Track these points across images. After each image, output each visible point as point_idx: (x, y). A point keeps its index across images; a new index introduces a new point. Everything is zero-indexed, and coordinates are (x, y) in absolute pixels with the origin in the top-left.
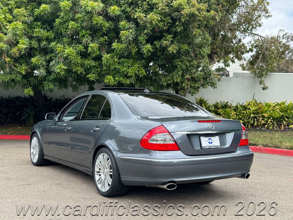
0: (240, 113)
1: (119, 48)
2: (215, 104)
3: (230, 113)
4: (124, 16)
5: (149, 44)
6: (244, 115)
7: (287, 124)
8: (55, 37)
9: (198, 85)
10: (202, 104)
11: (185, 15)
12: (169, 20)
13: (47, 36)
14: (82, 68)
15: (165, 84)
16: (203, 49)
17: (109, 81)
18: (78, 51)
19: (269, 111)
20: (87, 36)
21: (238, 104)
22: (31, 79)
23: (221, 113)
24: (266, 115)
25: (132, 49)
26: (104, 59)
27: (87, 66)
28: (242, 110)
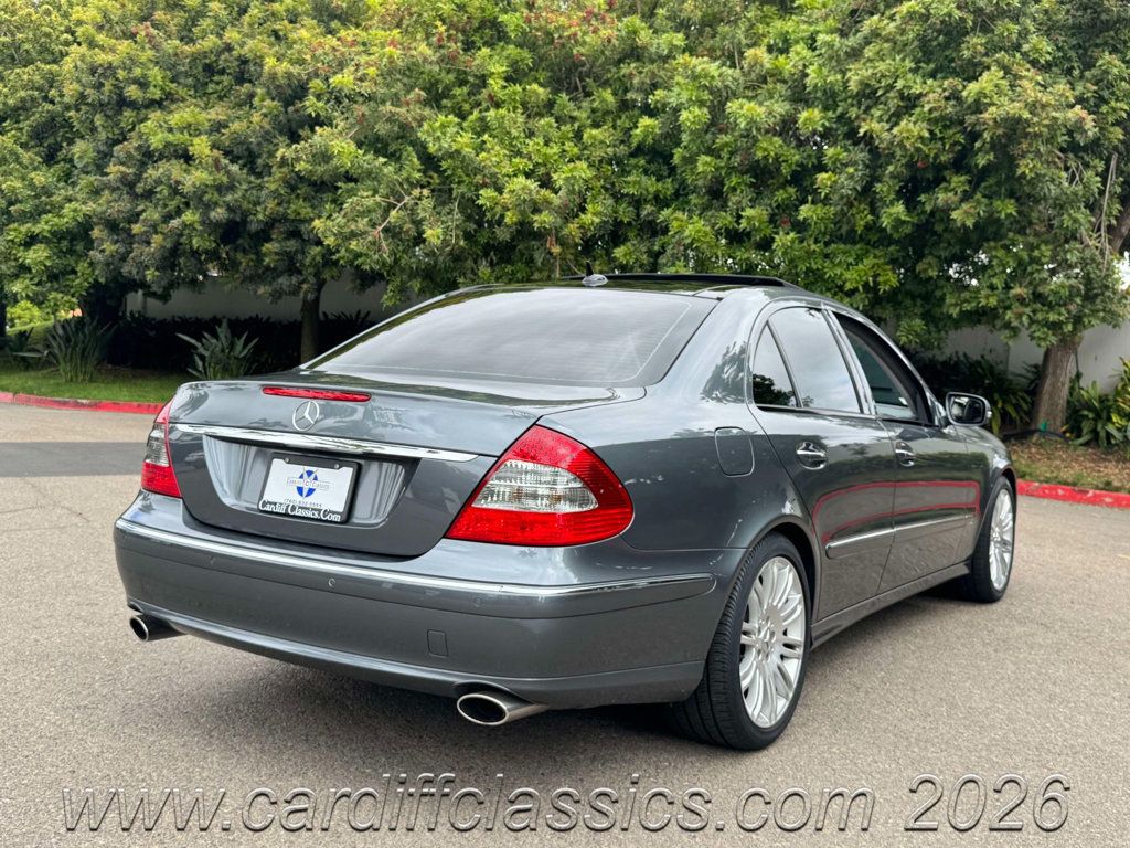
4: (843, 129)
5: (902, 202)
9: (1056, 317)
11: (991, 123)
12: (958, 135)
15: (955, 312)
18: (721, 229)
20: (742, 189)
25: (857, 216)
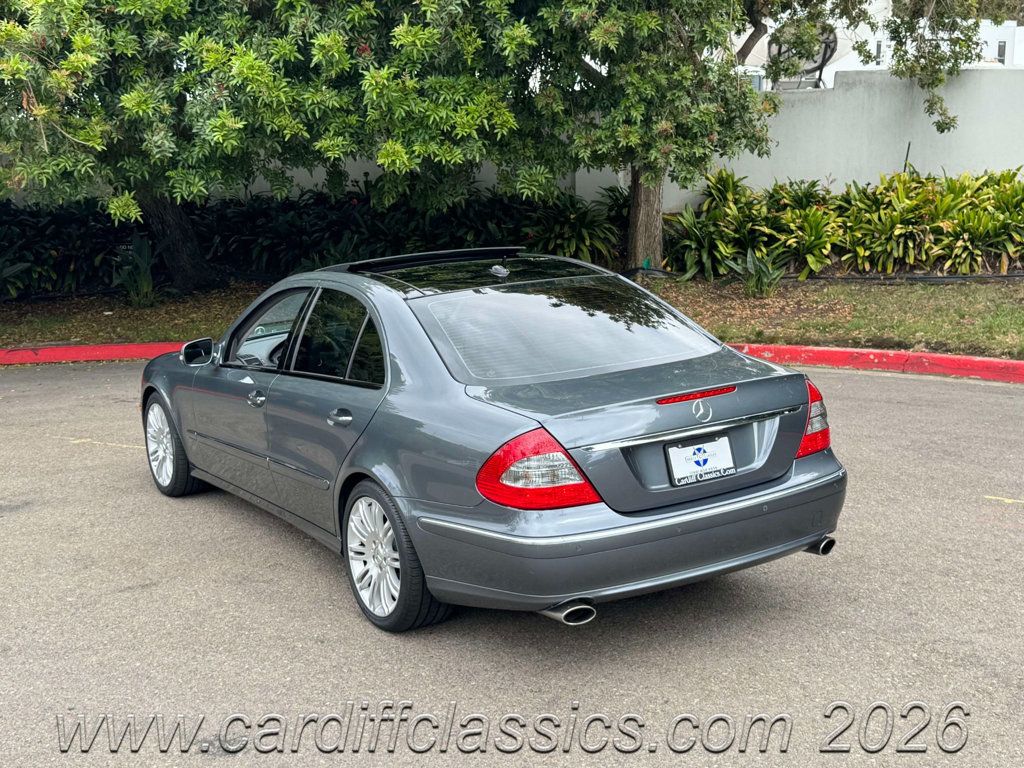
0: (858, 220)
1: (418, 42)
2: (771, 191)
3: (824, 222)
5: (522, 20)
6: (872, 227)
7: (1018, 254)
8: (193, 12)
9: (702, 151)
10: (727, 191)
13: (166, 9)
14: (297, 120)
16: (713, 20)
17: (394, 162)
18: (277, 61)
19: (960, 210)
20: (302, 6)
21: (853, 190)
22: (127, 163)
23: (792, 226)
24: (946, 225)
25: (463, 40)
26: (370, 86)
27: (314, 109)
28: (867, 211)
